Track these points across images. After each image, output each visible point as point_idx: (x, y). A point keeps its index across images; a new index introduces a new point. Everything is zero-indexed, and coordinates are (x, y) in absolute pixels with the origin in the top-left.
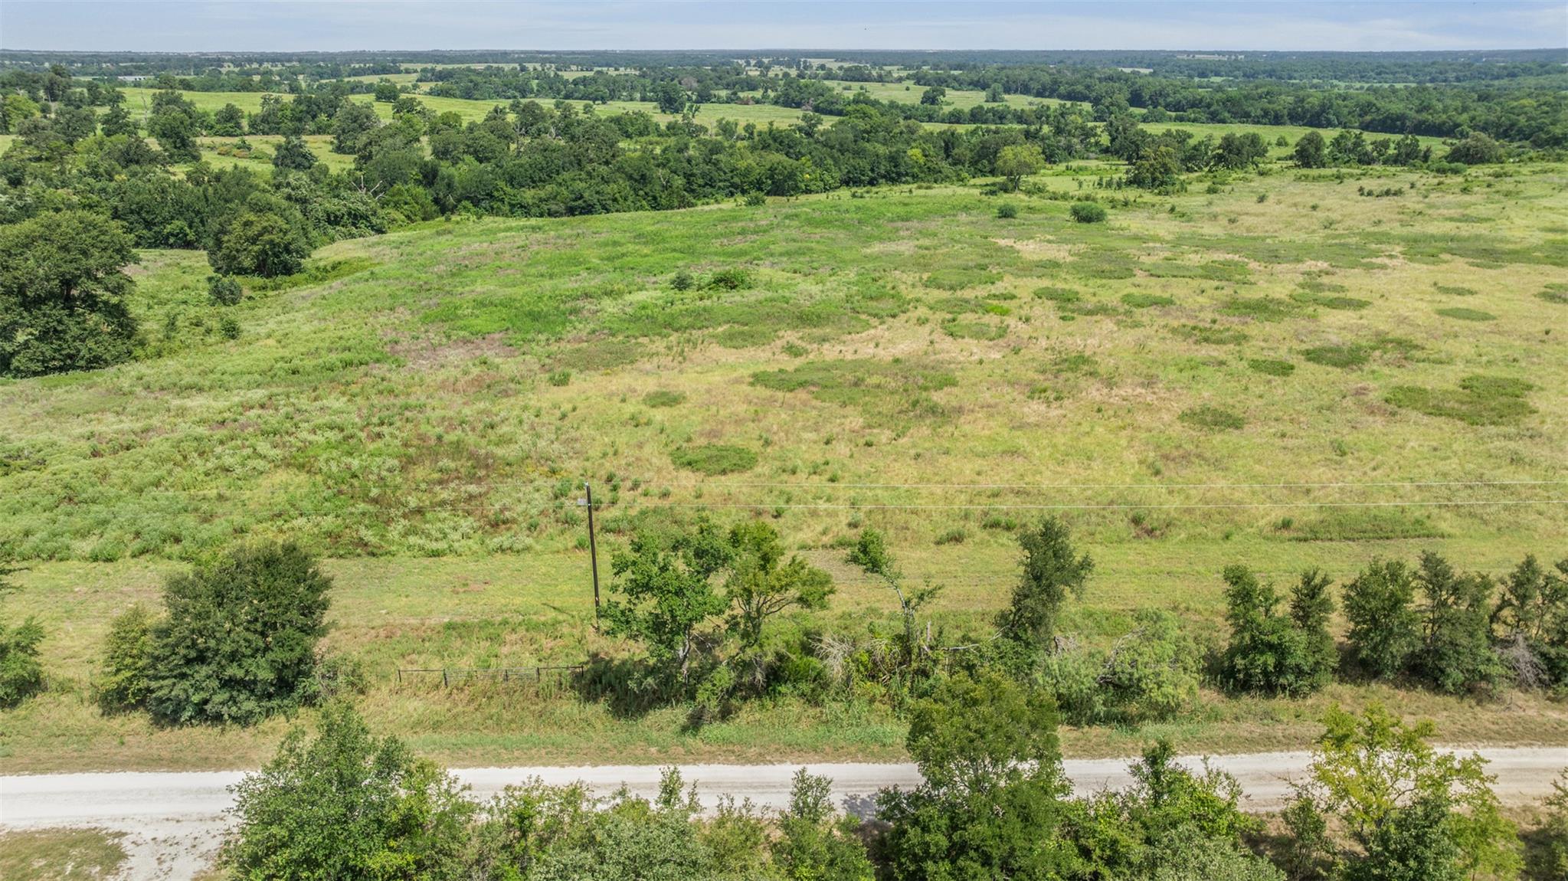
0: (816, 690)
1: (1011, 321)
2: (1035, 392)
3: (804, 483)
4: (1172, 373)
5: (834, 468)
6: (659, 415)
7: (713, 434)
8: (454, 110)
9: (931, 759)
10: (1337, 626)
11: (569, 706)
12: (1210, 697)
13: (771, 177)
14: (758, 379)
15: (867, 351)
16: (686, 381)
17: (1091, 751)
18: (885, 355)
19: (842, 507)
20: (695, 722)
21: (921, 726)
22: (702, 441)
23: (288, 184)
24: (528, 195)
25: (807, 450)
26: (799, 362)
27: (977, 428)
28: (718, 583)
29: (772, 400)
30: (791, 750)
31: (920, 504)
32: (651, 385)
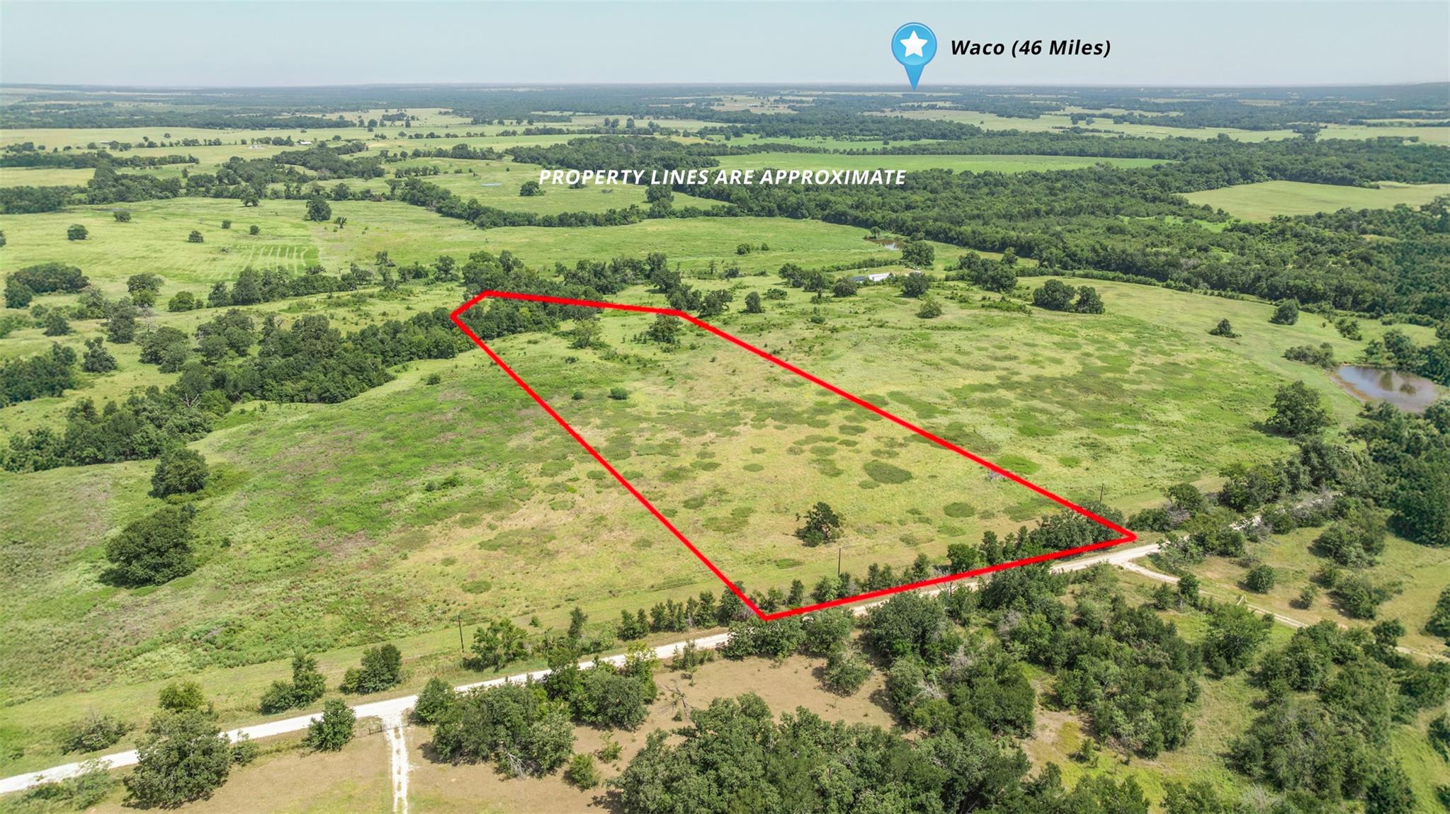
0: (525, 656)
1: (577, 497)
2: (584, 538)
3: (509, 592)
4: (634, 521)
5: (518, 585)
6: (450, 569)
7: (472, 576)
8: (186, 290)
9: (552, 666)
10: (650, 620)
11: (464, 672)
12: (621, 642)
13: (437, 347)
14: (482, 545)
15: (521, 523)
16: (454, 551)
17: (584, 661)
18: (529, 524)
19: (523, 600)
20: (497, 670)
21: (550, 660)
22: (470, 580)
23: (145, 410)
24: (289, 387)
25: (508, 580)
26: (495, 533)
27: (565, 560)
28: (499, 636)
29: (489, 557)
30: (522, 671)
31: (547, 595)
32: (440, 555)
